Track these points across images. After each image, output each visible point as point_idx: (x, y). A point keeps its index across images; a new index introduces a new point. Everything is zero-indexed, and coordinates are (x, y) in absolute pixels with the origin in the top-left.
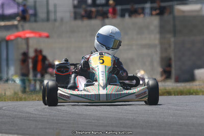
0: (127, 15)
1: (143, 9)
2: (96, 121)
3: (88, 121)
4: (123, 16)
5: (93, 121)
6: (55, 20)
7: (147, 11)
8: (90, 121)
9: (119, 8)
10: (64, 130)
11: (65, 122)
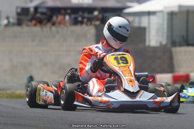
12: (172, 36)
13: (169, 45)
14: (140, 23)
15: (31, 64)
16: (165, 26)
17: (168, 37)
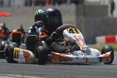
4: (54, 4)
6: (14, 6)
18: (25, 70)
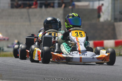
0: (43, 7)
1: (54, 3)
2: (24, 70)
3: (19, 70)
4: (41, 7)
5: (22, 70)
7: (56, 5)
8: (20, 70)
9: (39, 2)
10: (3, 75)
11: (4, 70)
12: (114, 15)
13: (113, 21)
14: (93, 6)
15: (20, 34)
16: (110, 8)
17: (112, 15)
18: (5, 75)
